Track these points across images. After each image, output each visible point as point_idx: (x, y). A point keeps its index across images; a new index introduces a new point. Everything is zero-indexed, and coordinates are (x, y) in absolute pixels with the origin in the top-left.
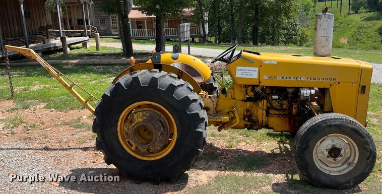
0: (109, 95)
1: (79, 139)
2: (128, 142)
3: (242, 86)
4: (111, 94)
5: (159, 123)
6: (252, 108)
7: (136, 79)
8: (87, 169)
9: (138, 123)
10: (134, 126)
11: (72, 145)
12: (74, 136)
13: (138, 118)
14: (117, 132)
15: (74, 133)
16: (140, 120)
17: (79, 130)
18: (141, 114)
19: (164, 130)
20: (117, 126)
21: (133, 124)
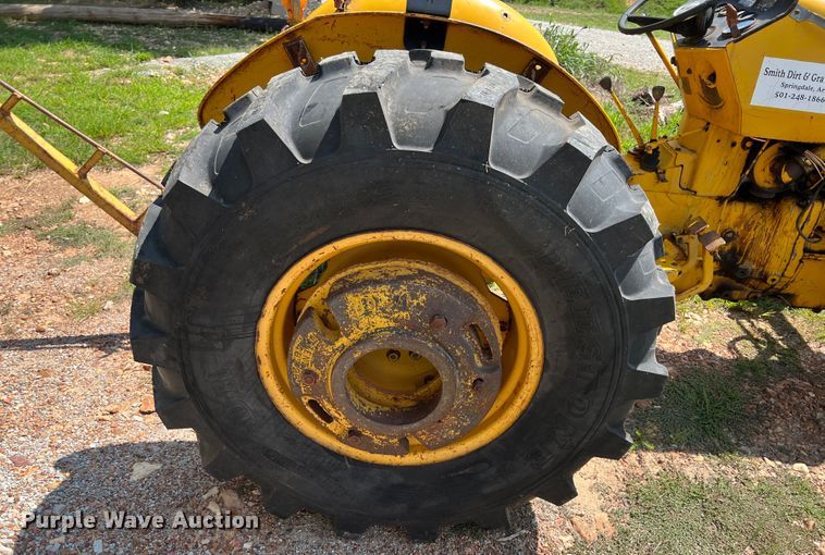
0: (205, 189)
1: (77, 293)
2: (313, 404)
3: (739, 141)
4: (215, 183)
5: (467, 337)
6: (747, 227)
7: (363, 107)
8: (124, 447)
9: (368, 337)
10: (345, 351)
11: (52, 322)
12: (57, 281)
13: (367, 313)
14: (256, 361)
15: (54, 270)
16: (380, 322)
17: (71, 252)
18: (383, 295)
19: (490, 368)
20: (255, 334)
21: (344, 341)
